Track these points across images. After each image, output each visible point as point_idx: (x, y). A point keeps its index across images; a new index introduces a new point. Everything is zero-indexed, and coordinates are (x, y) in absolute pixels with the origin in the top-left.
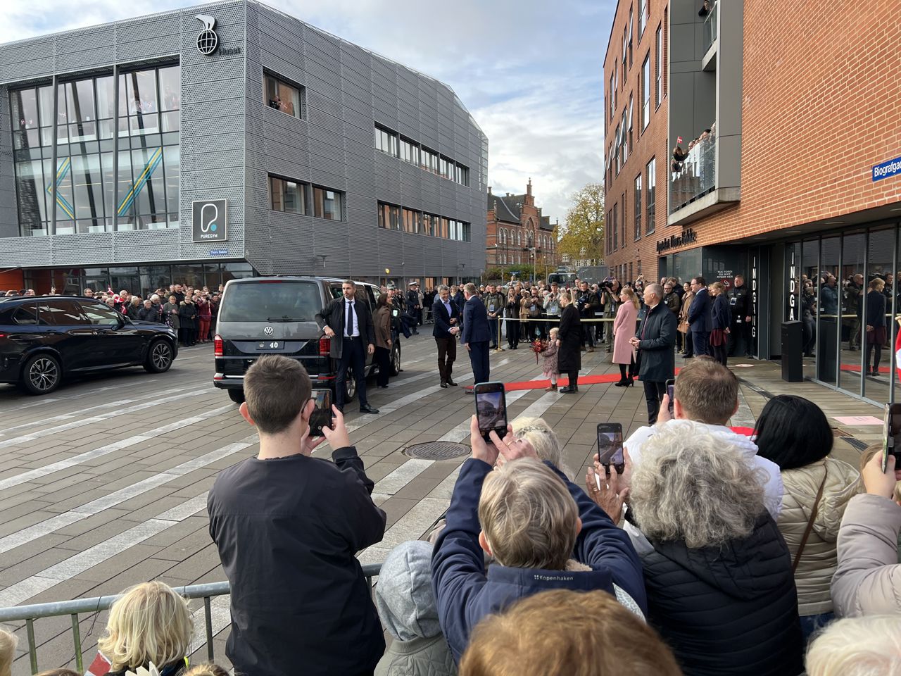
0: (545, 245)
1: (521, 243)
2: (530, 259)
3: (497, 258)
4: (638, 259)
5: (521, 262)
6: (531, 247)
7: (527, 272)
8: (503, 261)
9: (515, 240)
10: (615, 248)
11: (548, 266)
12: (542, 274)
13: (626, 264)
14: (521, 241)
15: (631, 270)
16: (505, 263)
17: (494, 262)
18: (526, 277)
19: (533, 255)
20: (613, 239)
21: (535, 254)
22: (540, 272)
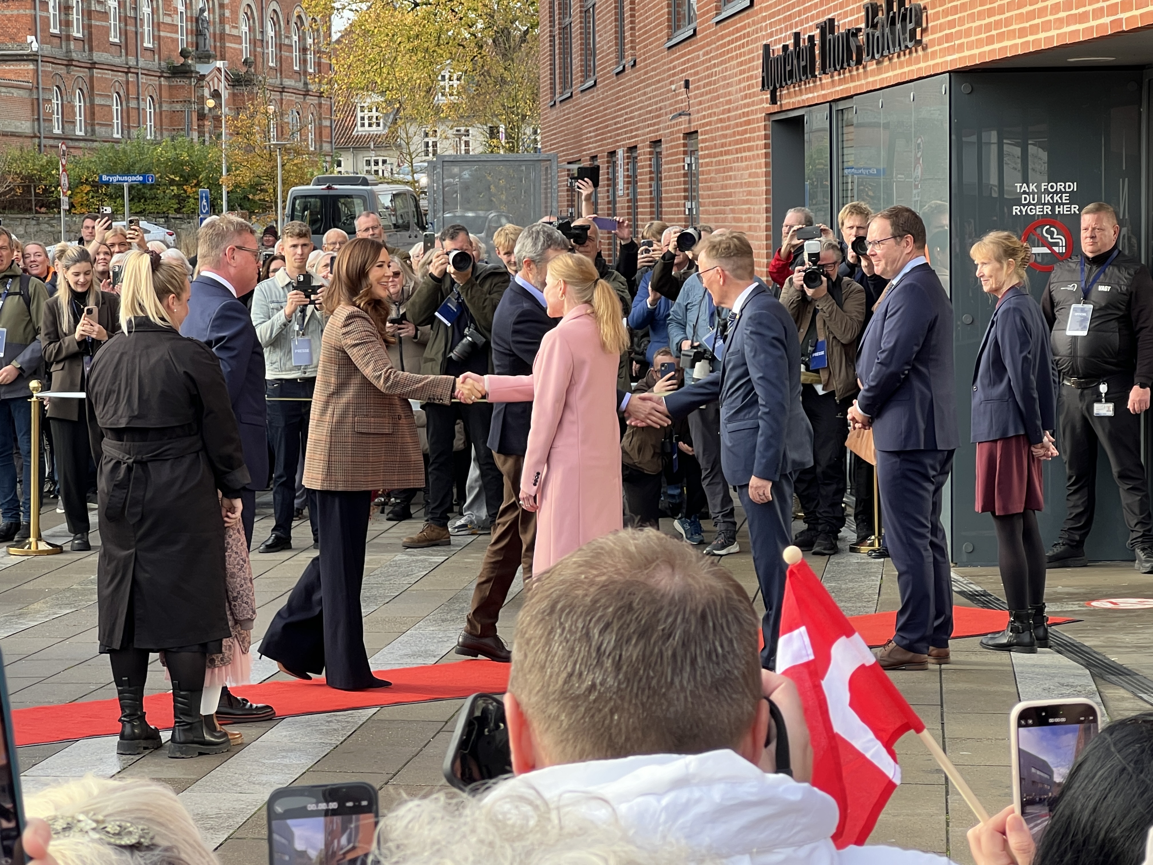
0: (271, 50)
1: (158, 39)
2: (201, 116)
3: (36, 105)
4: (683, 125)
5: (160, 127)
6: (205, 57)
7: (186, 180)
8: (68, 121)
9: (124, 19)
10: (587, 71)
11: (285, 150)
12: (256, 187)
13: (632, 149)
14: (158, 25)
15: (657, 175)
16: (80, 133)
17: (26, 127)
18: (181, 200)
19: (216, 95)
20: (576, 29)
21: (225, 94)
22: (246, 176)
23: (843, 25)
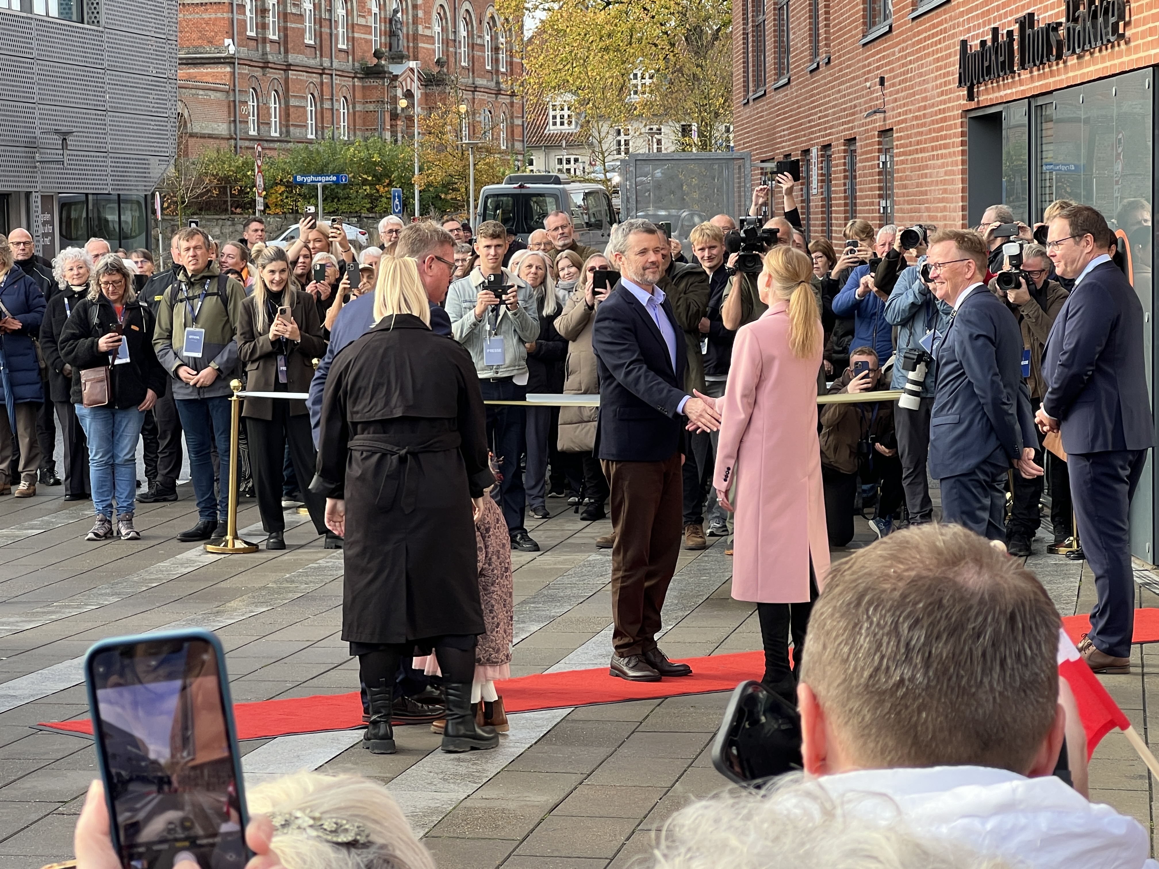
0: (463, 50)
1: (352, 40)
2: (394, 116)
3: (233, 107)
4: (878, 122)
5: (353, 128)
6: (398, 58)
7: (378, 179)
8: (263, 122)
9: (319, 21)
10: (781, 69)
11: (477, 149)
12: (448, 186)
13: (827, 147)
14: (352, 27)
15: (851, 174)
16: (275, 134)
17: (222, 128)
18: (374, 199)
19: (409, 95)
20: (770, 27)
21: (418, 94)
22: (438, 176)
23: (1043, 20)
